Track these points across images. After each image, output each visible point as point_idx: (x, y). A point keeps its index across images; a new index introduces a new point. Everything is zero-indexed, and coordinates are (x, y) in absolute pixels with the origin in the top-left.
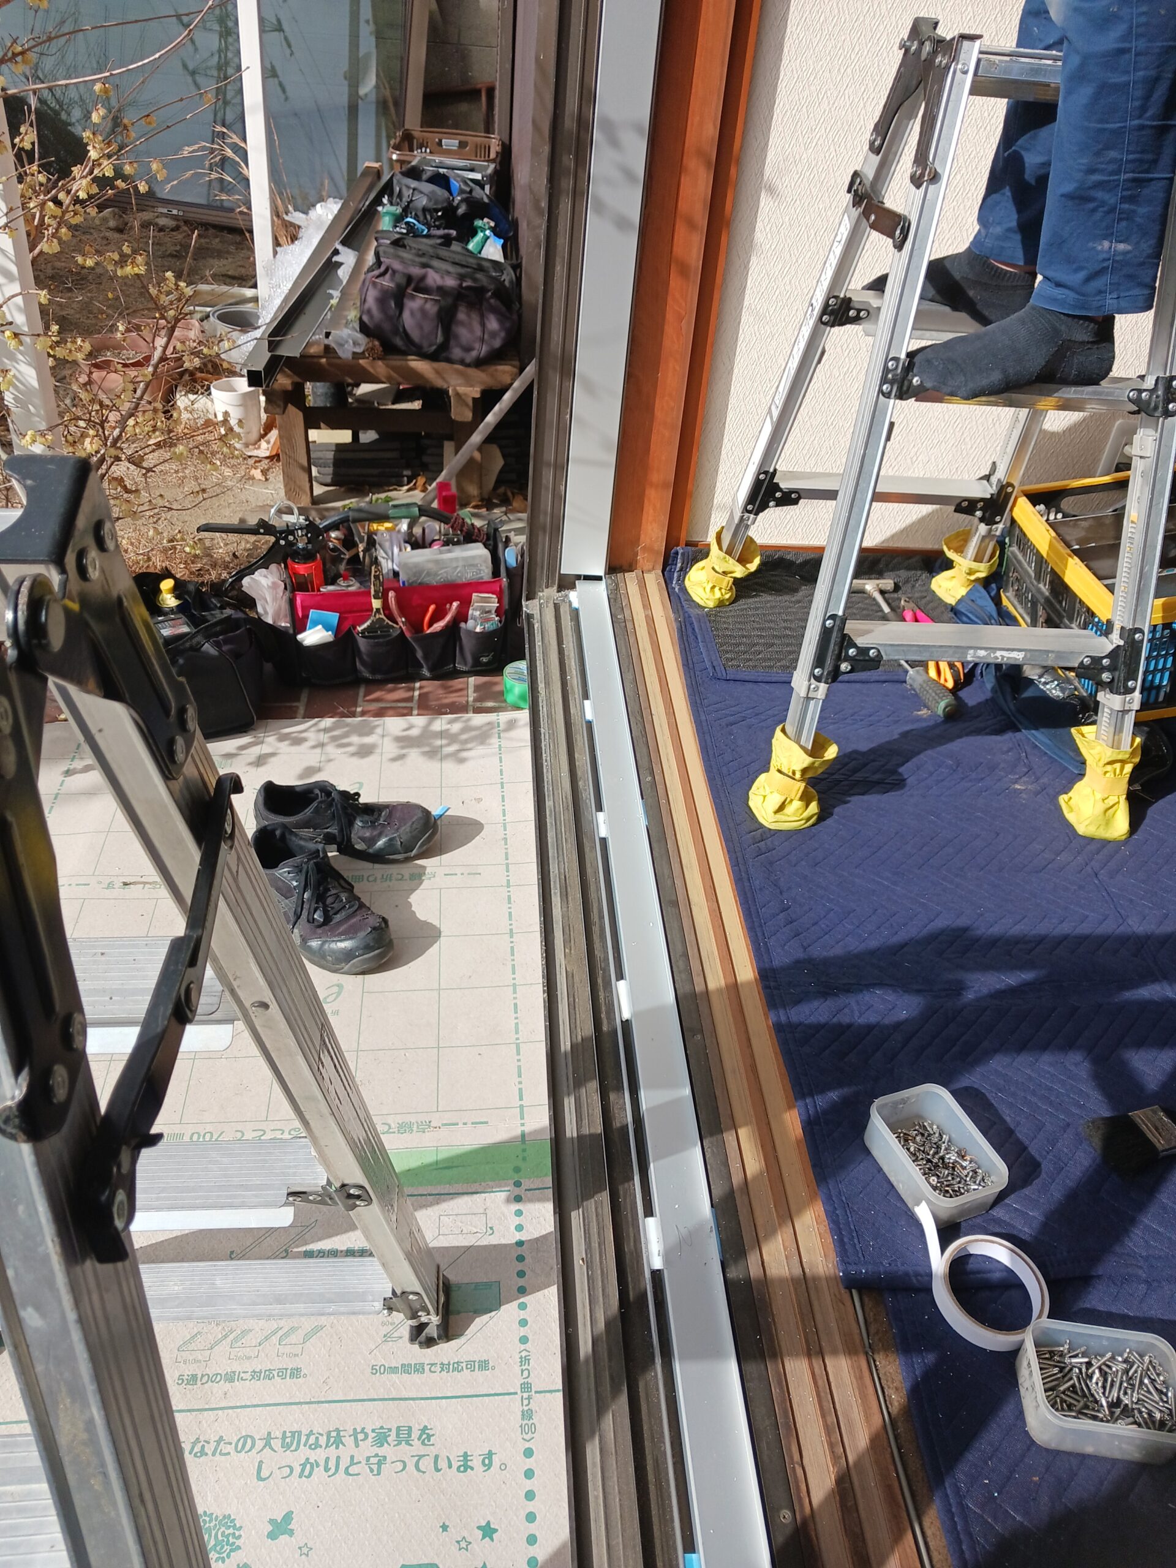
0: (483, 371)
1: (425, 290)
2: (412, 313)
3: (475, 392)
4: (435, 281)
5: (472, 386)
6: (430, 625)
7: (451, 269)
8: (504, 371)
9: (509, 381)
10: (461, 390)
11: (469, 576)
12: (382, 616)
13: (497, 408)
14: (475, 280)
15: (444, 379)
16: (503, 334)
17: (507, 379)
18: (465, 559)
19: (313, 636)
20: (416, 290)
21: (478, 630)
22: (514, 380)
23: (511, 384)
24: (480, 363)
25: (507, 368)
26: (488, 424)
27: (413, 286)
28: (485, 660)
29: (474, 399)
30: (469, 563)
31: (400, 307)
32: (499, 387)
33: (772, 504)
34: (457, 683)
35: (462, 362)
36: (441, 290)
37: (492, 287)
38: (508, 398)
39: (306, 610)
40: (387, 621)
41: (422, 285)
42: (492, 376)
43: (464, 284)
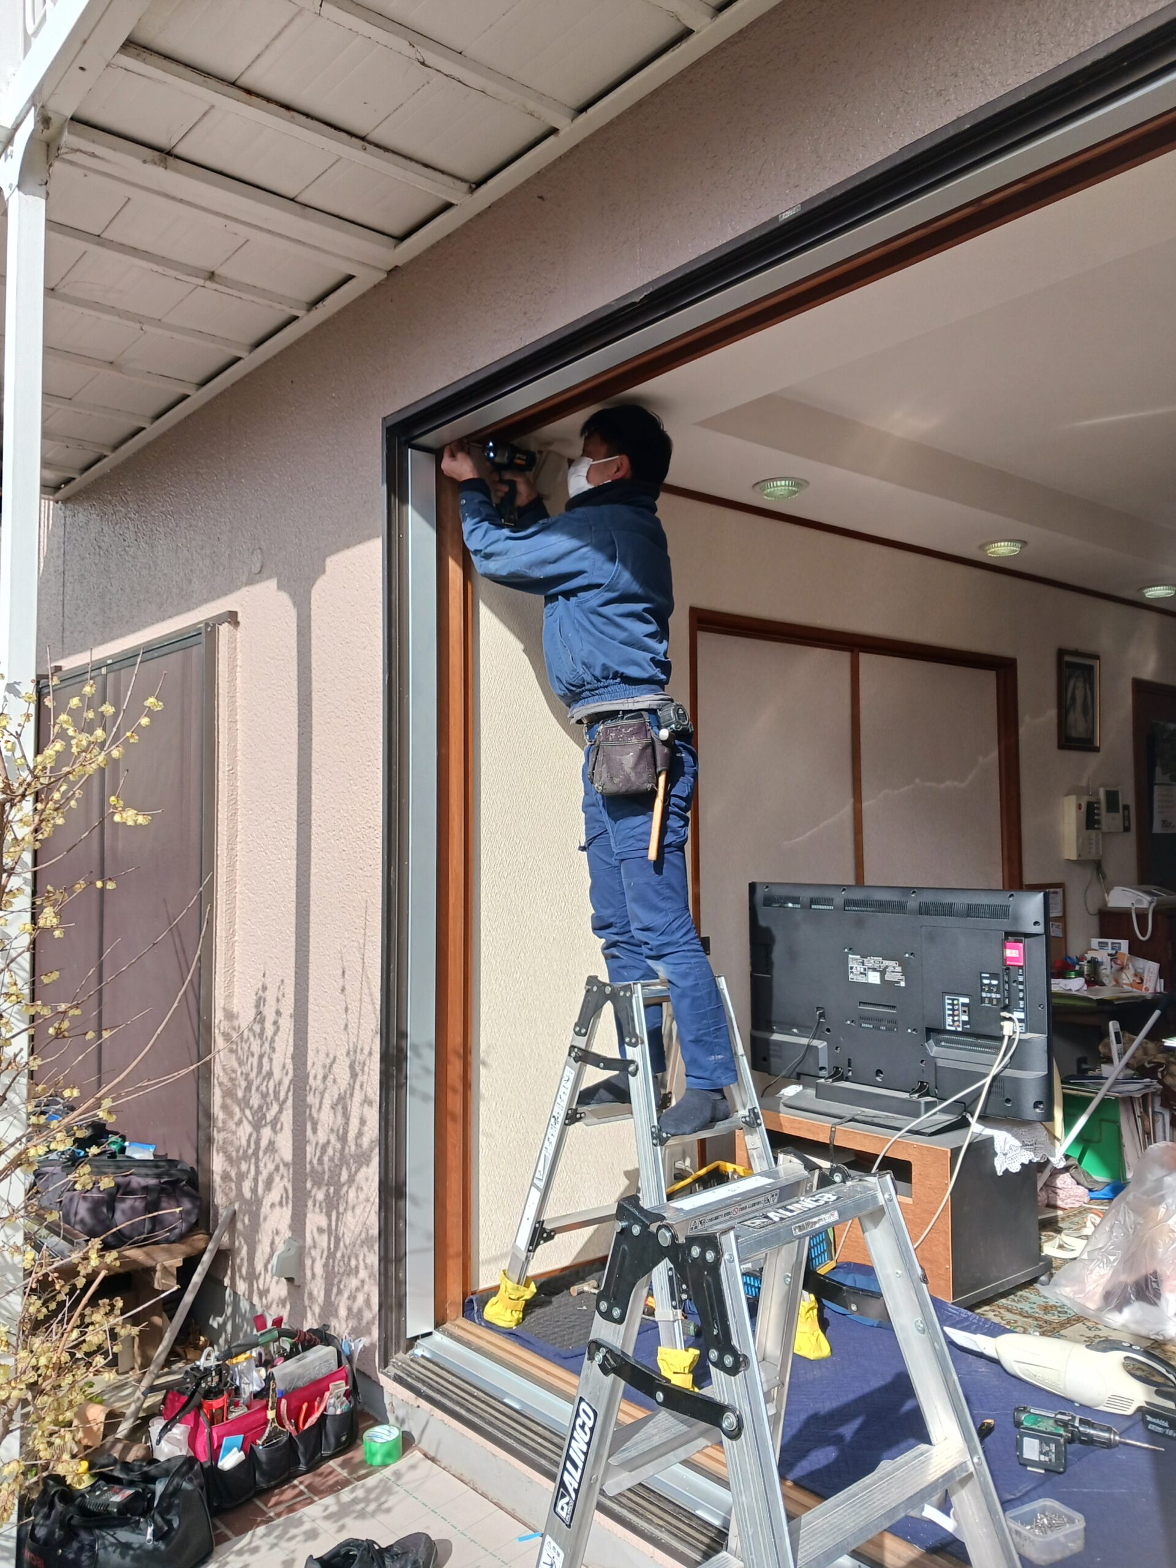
0: (182, 1244)
1: (132, 1192)
2: (123, 1212)
3: (178, 1262)
4: (139, 1184)
5: (175, 1258)
6: (304, 1424)
7: (149, 1172)
8: (199, 1239)
9: (204, 1246)
10: (167, 1263)
11: (324, 1371)
12: (276, 1424)
13: (199, 1269)
14: (170, 1175)
15: (153, 1259)
16: (196, 1211)
17: (201, 1245)
18: (320, 1358)
19: (230, 1460)
20: (124, 1194)
21: (338, 1412)
22: (207, 1244)
23: (206, 1248)
24: (182, 1238)
25: (201, 1236)
26: (196, 1283)
27: (121, 1191)
28: (344, 1439)
29: (178, 1268)
30: (324, 1360)
31: (112, 1209)
32: (196, 1252)
33: (542, 1242)
34: (324, 1468)
35: (167, 1241)
36: (146, 1189)
37: (185, 1177)
38: (206, 1258)
39: (220, 1439)
40: (279, 1427)
41: (128, 1189)
42: (191, 1245)
43: (162, 1181)
